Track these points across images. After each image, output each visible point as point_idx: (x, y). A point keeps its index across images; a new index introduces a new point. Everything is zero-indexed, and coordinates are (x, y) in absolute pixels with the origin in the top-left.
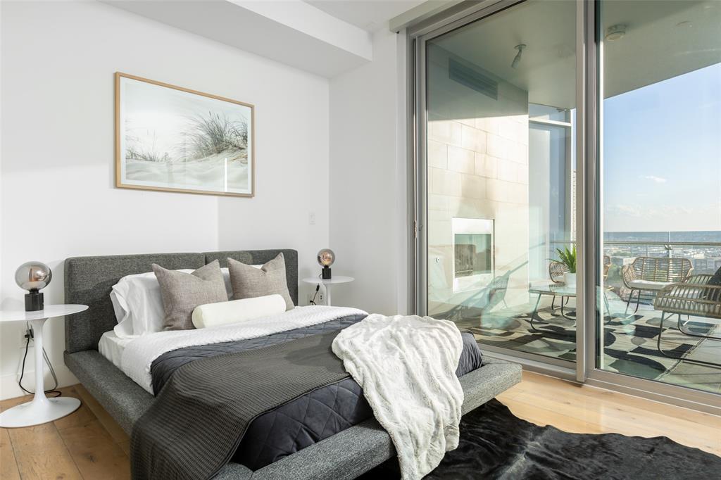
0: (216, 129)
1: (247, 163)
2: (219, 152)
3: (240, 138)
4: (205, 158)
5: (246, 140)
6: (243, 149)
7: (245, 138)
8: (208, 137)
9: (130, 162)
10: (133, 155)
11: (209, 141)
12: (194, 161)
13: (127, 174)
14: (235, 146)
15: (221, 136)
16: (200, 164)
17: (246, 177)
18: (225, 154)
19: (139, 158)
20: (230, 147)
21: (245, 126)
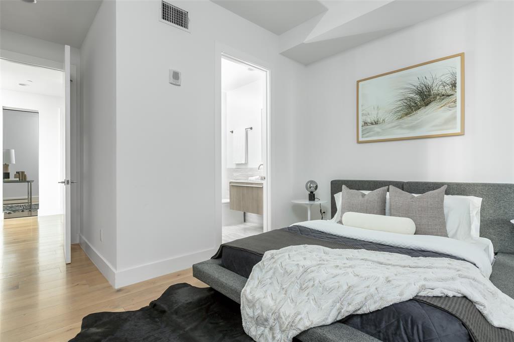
0: (424, 88)
1: (456, 106)
2: (427, 105)
3: (448, 87)
4: (414, 113)
5: (455, 86)
6: (452, 95)
7: (454, 85)
8: (417, 96)
9: (364, 128)
10: (366, 123)
11: (418, 99)
12: (405, 117)
13: (363, 135)
14: (443, 95)
15: (429, 91)
16: (410, 118)
17: (455, 118)
18: (432, 105)
19: (369, 124)
20: (438, 97)
21: (454, 75)
